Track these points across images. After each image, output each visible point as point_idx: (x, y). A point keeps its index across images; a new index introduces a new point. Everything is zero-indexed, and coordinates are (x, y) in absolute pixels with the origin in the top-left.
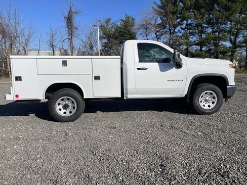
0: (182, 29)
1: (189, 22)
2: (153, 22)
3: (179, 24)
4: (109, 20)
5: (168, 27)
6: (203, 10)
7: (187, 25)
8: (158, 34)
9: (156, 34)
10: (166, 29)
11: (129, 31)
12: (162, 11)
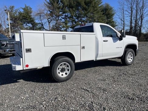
0: (62, 18)
1: (66, 14)
2: (46, 12)
3: (61, 15)
4: (13, 7)
5: (54, 16)
6: (74, 9)
7: (65, 16)
8: (49, 20)
9: (48, 20)
10: (53, 17)
11: (30, 16)
12: (50, 6)
